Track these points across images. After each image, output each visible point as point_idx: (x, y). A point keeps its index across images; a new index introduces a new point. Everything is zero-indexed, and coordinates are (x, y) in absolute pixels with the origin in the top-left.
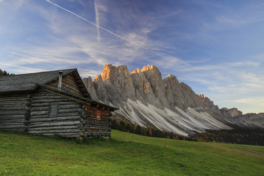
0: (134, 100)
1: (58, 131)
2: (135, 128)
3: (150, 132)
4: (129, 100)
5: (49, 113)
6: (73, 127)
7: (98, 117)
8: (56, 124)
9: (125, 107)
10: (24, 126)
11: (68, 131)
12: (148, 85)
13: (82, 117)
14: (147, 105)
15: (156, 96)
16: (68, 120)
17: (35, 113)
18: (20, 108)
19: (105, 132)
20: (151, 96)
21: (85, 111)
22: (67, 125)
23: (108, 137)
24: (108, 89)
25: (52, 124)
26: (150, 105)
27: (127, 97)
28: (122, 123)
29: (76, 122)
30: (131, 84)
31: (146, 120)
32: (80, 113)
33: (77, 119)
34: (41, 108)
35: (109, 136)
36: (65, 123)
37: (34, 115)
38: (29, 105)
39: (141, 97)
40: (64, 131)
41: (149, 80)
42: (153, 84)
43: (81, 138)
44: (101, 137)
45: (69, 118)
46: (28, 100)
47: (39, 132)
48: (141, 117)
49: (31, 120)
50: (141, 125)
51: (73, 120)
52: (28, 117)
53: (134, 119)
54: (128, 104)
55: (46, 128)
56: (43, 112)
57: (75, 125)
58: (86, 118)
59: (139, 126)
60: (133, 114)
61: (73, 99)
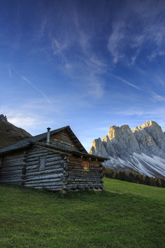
0: (140, 153)
1: (45, 184)
2: (144, 179)
3: (160, 182)
4: (135, 154)
5: (39, 167)
6: (58, 179)
7: (85, 168)
8: (44, 177)
9: (132, 160)
10: (21, 180)
11: (53, 184)
12: (150, 139)
13: (65, 169)
14: (152, 157)
15: (160, 148)
16: (53, 173)
17: (29, 167)
18: (19, 164)
19: (95, 184)
20: (155, 148)
21: (67, 162)
22: (52, 178)
23: (100, 190)
24: (115, 146)
25: (41, 177)
26: (155, 157)
27: (133, 151)
28: (131, 174)
29: (60, 175)
30: (135, 140)
31: (153, 171)
32: (62, 165)
33: (61, 172)
34: (33, 163)
35: (101, 188)
36: (51, 176)
37: (29, 169)
38: (25, 161)
39: (145, 150)
40: (50, 184)
41: (150, 134)
42: (155, 138)
43: (64, 192)
44: (90, 190)
45: (54, 170)
46: (24, 157)
47: (32, 185)
48: (148, 168)
49: (27, 174)
50: (150, 176)
51: (58, 172)
52: (24, 171)
53: (142, 170)
54: (134, 157)
55: (36, 182)
56: (35, 166)
57: (59, 177)
58: (68, 170)
59: (147, 176)
60: (140, 165)
61: (57, 151)
